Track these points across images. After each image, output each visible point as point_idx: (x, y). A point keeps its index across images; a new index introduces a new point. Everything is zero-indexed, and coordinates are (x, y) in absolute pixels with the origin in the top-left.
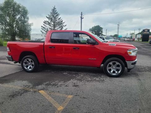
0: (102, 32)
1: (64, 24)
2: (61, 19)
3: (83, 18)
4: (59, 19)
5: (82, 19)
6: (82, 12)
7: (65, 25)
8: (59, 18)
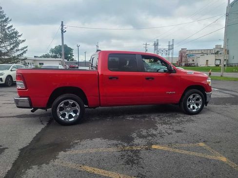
0: (72, 55)
1: (21, 38)
2: (13, 28)
3: (65, 31)
4: (9, 28)
5: (64, 33)
6: (62, 22)
7: (23, 41)
8: (9, 25)
